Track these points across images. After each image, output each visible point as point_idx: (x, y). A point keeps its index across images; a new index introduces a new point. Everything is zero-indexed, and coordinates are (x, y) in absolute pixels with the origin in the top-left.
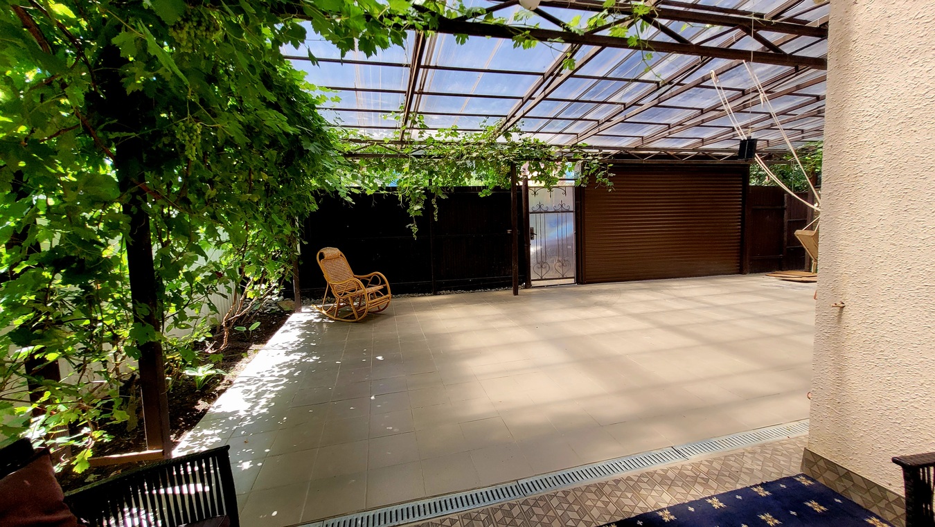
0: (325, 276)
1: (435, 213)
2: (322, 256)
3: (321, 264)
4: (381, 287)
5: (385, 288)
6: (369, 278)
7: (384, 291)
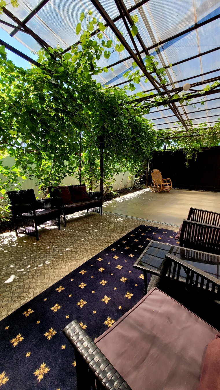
0: (152, 178)
1: (196, 158)
2: (153, 172)
3: (152, 174)
4: (169, 183)
5: (170, 183)
6: (166, 180)
7: (170, 185)
